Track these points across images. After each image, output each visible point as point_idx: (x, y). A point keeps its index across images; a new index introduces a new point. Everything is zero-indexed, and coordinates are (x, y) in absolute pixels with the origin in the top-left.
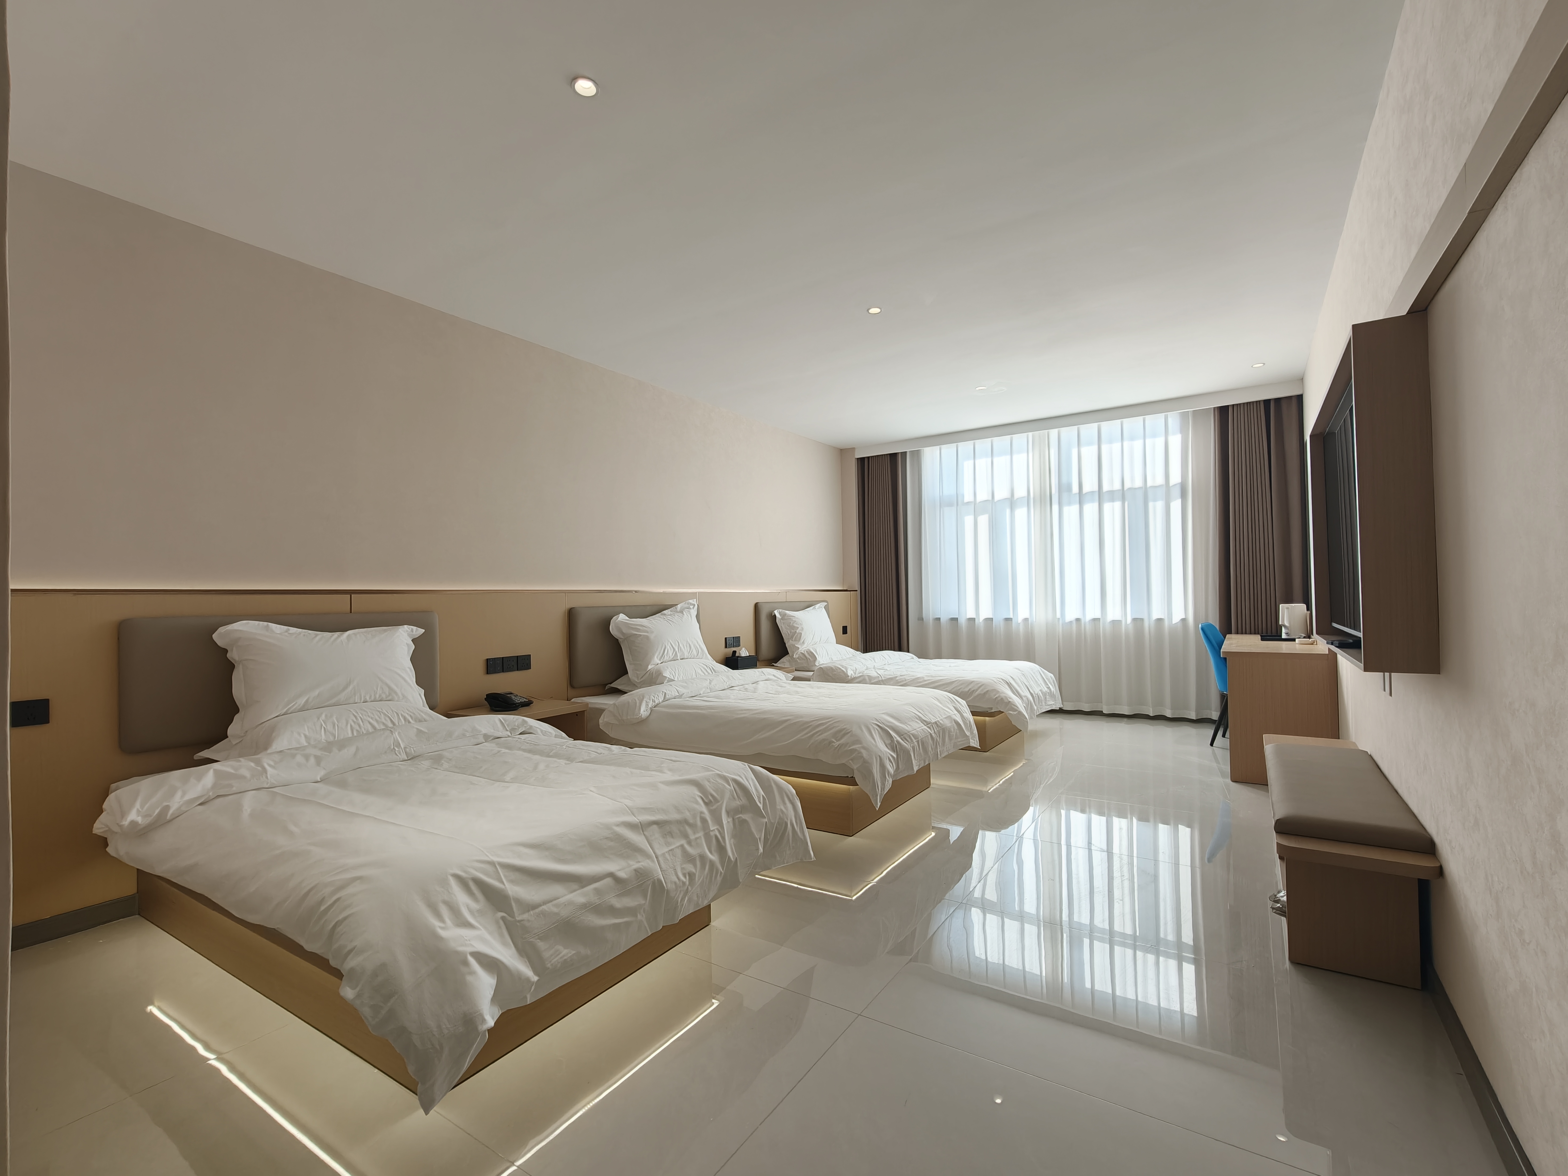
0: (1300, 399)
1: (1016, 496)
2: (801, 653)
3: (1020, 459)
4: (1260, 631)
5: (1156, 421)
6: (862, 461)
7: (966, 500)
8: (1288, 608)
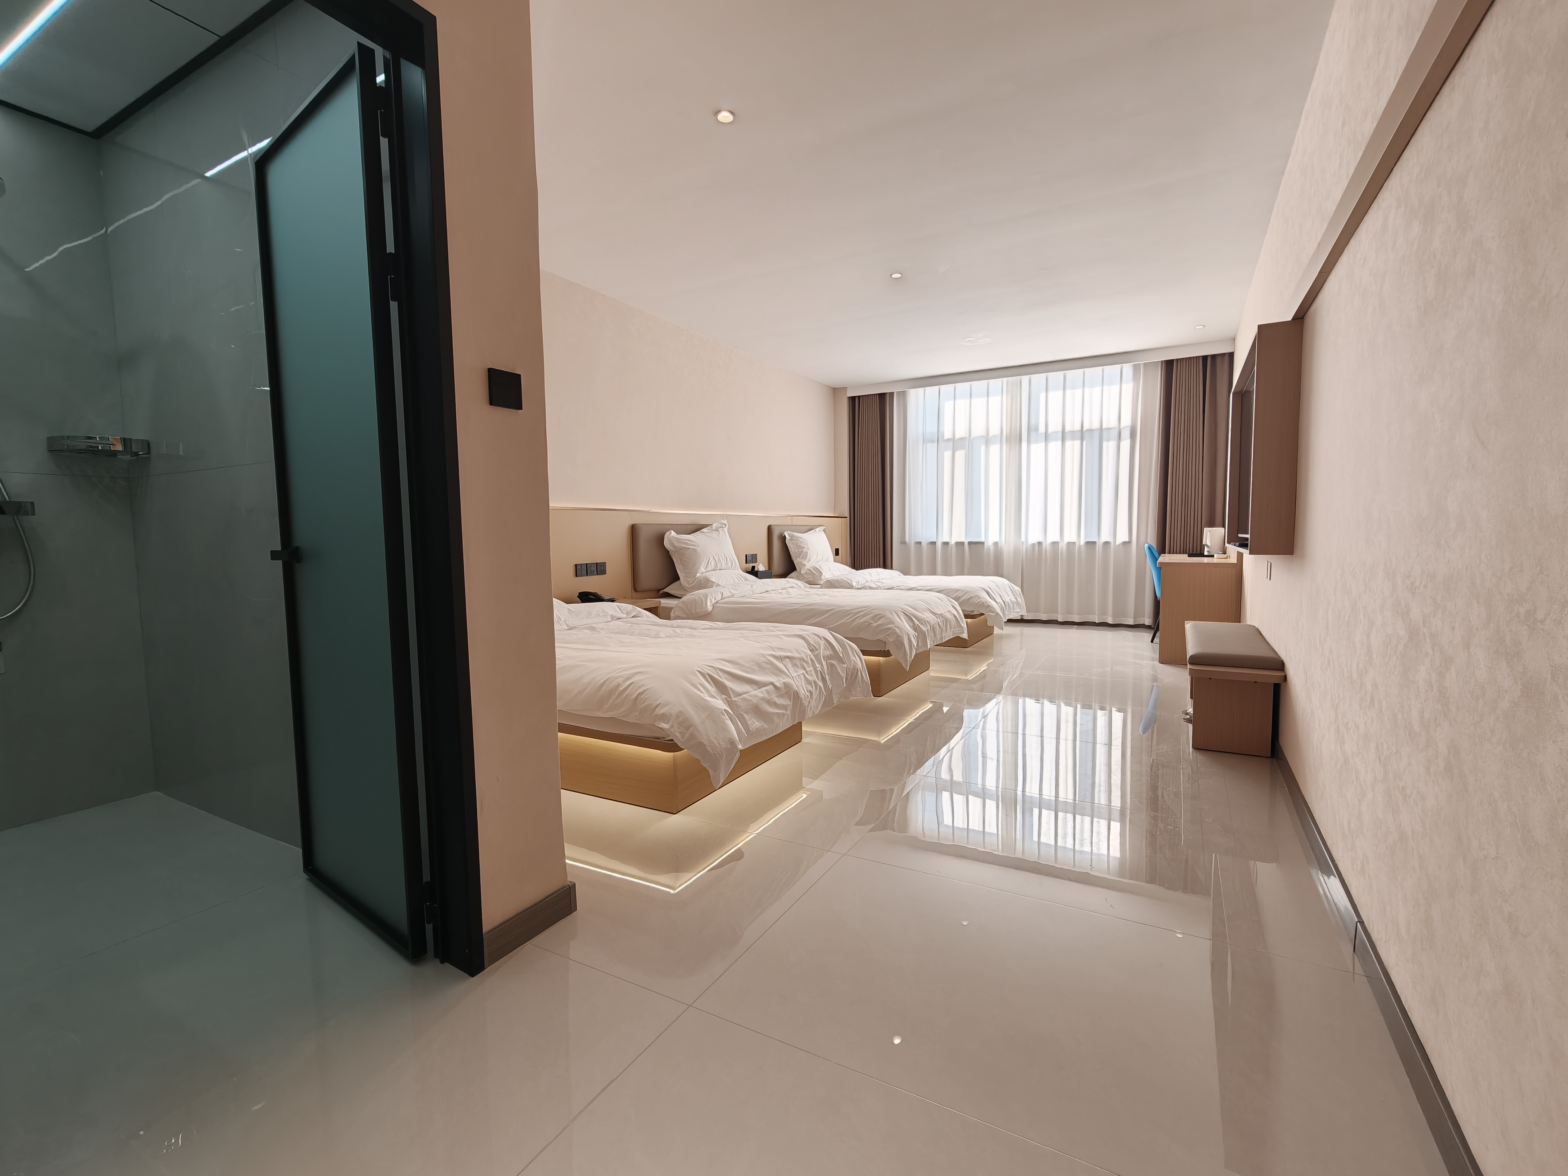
0: (1231, 355)
1: (991, 434)
2: (808, 569)
3: (995, 401)
4: (1188, 551)
5: (1112, 370)
6: (852, 399)
7: (946, 437)
8: (1210, 531)
